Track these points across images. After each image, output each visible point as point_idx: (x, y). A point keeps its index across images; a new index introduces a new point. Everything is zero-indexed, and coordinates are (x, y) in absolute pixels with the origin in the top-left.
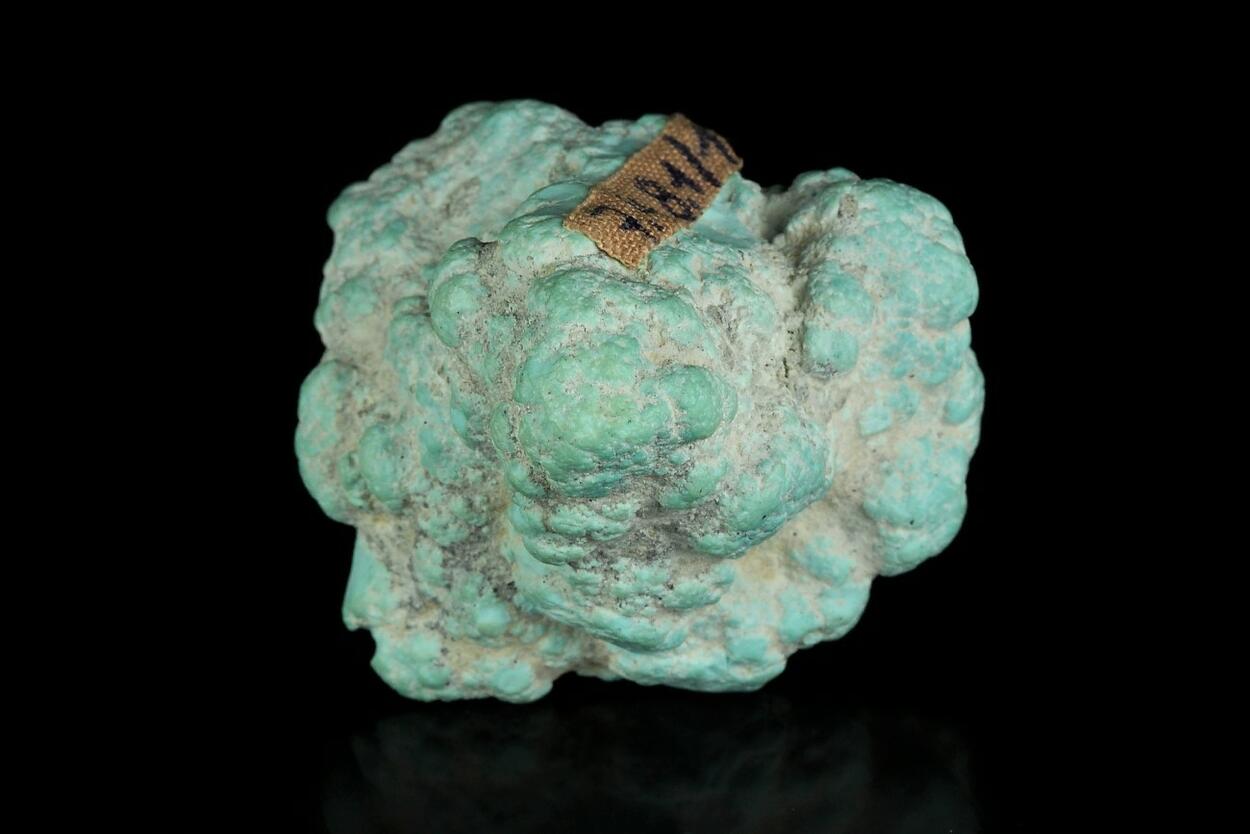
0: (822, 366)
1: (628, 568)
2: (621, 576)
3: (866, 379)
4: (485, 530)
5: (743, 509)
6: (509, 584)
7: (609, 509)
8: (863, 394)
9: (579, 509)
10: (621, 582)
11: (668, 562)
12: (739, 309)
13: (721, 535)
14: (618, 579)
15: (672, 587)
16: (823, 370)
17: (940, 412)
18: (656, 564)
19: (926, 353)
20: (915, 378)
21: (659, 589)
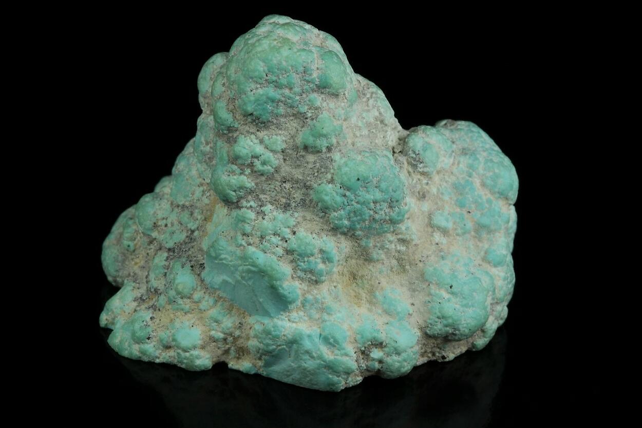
0: (414, 152)
1: (271, 211)
2: (266, 217)
3: (441, 196)
4: (196, 233)
5: (346, 165)
6: (201, 264)
7: (267, 138)
8: (437, 203)
9: (250, 138)
10: (265, 222)
11: (296, 215)
12: (372, 93)
13: (330, 185)
14: (264, 219)
15: (294, 233)
16: (414, 156)
17: (482, 253)
18: (288, 213)
19: (480, 200)
20: (471, 214)
21: (287, 232)
